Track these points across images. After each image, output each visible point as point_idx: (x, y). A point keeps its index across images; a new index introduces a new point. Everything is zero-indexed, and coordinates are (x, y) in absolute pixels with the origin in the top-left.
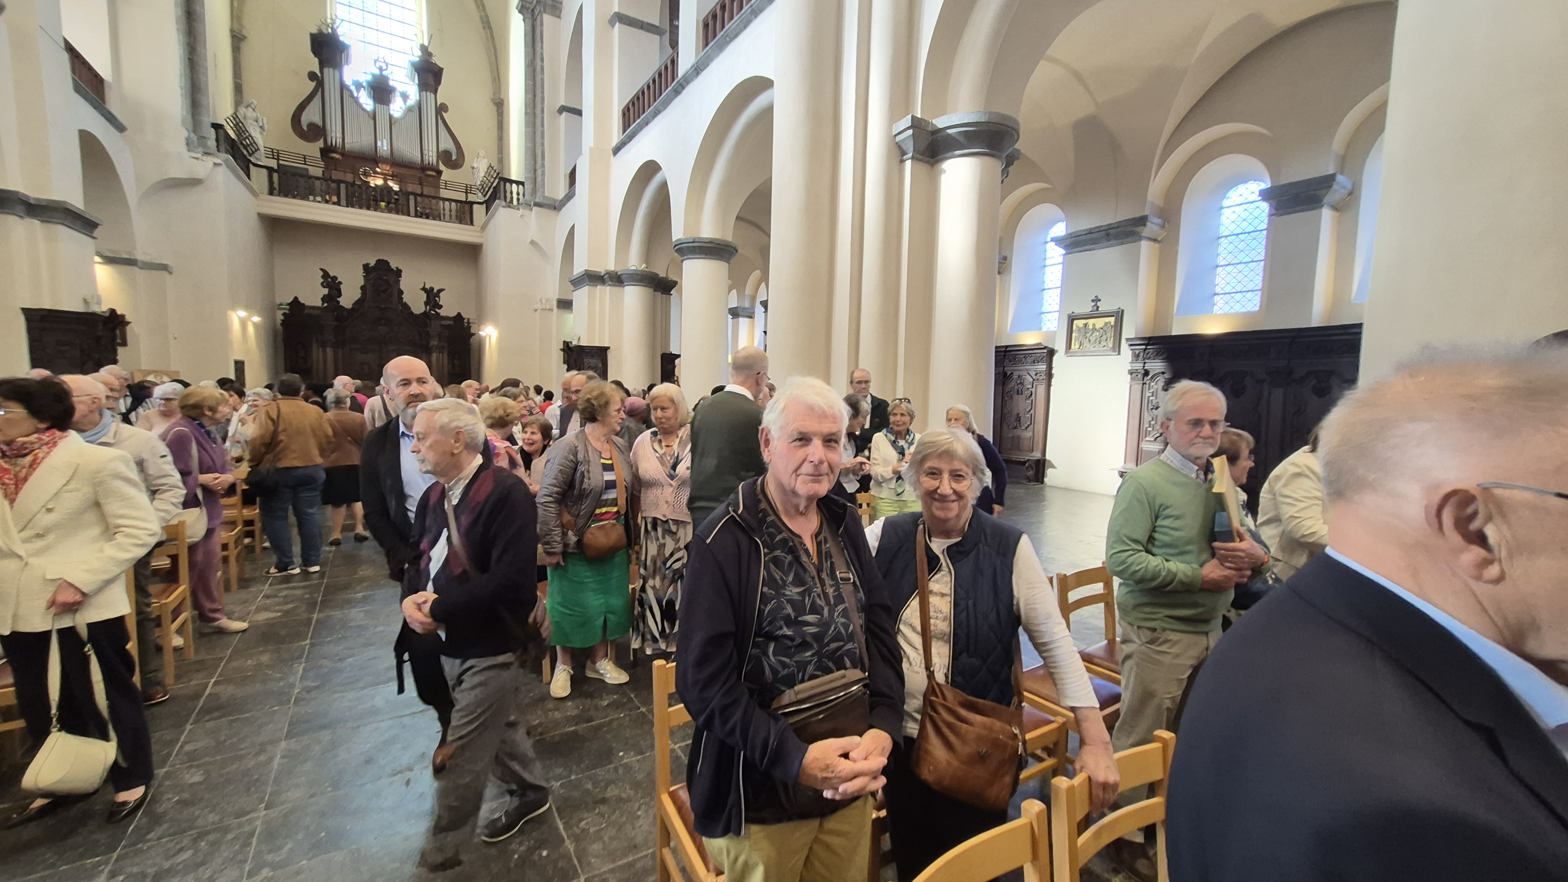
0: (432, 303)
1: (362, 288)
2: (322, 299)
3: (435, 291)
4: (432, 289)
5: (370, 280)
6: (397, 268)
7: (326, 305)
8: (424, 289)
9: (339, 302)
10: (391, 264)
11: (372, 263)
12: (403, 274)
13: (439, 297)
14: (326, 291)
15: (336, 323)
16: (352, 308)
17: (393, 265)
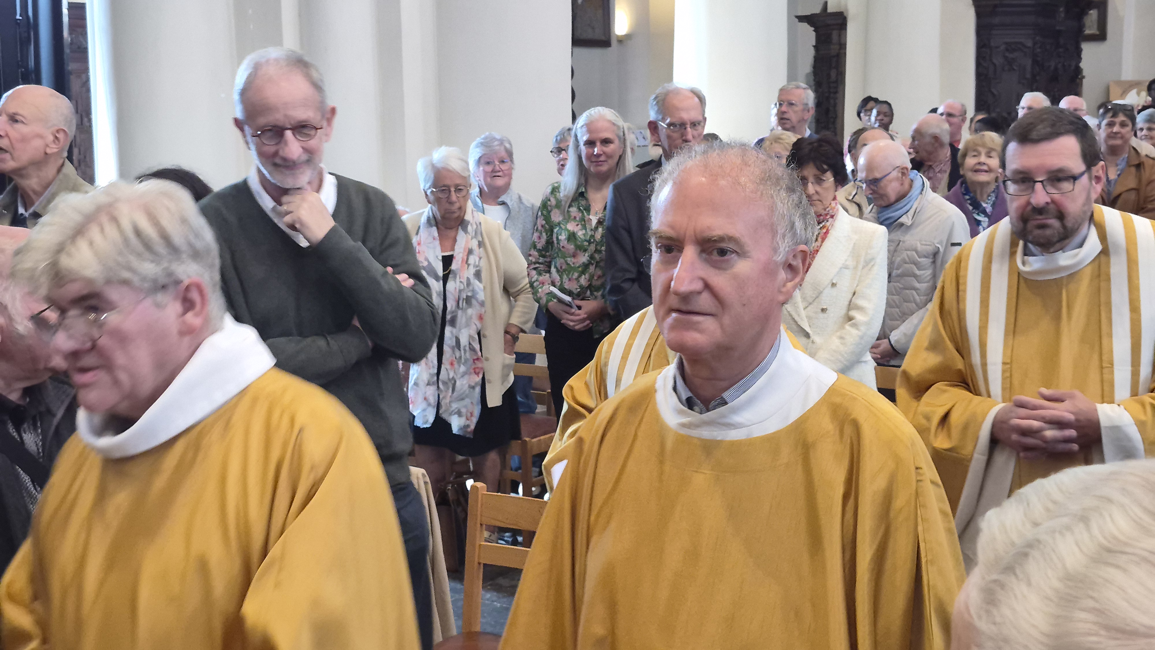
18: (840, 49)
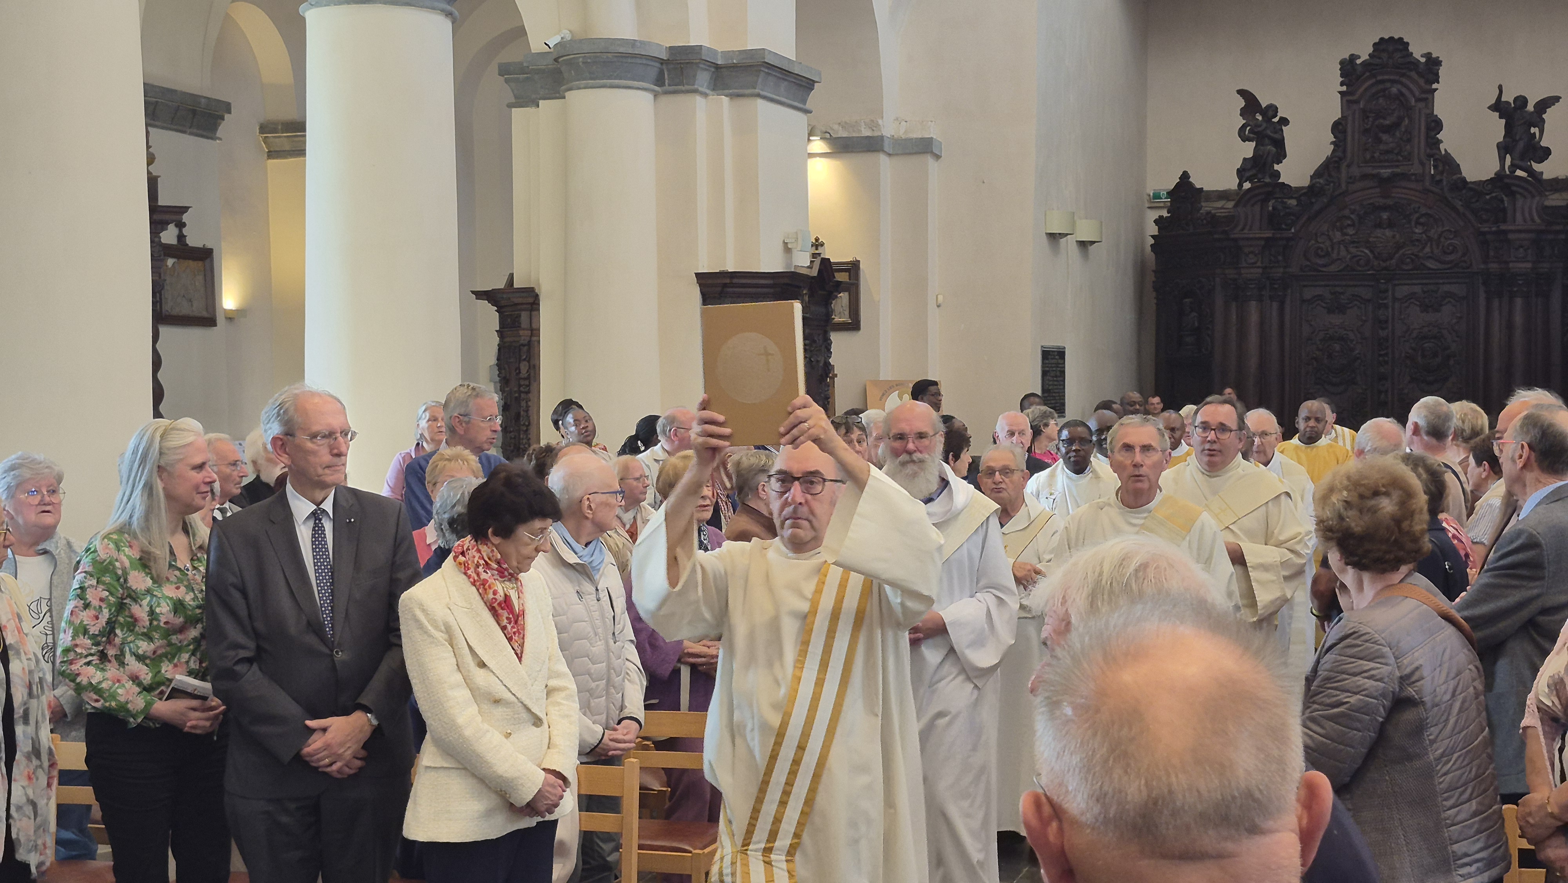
0: (1521, 145)
1: (1338, 128)
2: (1240, 172)
3: (1530, 107)
4: (1522, 101)
5: (1357, 102)
6: (1428, 56)
7: (1247, 185)
8: (1498, 106)
9: (1277, 174)
10: (1411, 49)
11: (1364, 53)
12: (1442, 72)
13: (1540, 124)
14: (1248, 149)
15: (1268, 234)
16: (1311, 187)
17: (1417, 51)
18: (532, 335)
